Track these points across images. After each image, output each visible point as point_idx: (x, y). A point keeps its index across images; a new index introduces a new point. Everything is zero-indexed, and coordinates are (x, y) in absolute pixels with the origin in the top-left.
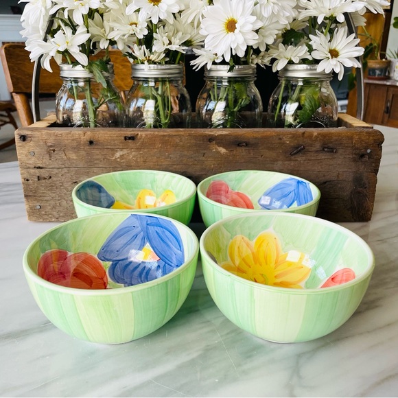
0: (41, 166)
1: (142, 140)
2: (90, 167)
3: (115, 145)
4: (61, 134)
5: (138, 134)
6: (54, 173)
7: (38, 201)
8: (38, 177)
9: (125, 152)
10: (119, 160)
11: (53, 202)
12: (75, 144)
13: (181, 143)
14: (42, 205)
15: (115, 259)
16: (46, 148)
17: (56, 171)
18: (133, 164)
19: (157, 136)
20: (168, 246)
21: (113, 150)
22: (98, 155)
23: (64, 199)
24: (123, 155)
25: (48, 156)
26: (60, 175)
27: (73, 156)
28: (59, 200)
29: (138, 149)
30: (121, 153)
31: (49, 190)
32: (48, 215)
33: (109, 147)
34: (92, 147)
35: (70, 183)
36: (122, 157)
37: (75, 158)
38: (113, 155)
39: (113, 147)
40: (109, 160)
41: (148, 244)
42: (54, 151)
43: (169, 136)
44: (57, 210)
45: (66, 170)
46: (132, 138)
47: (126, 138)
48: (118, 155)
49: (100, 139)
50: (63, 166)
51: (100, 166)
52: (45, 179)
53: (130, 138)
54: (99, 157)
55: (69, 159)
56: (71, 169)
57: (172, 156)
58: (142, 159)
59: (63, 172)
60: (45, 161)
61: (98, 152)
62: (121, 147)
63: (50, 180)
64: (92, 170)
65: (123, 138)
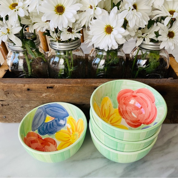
0: (2, 100)
1: (57, 89)
2: (29, 100)
3: (42, 91)
4: (11, 86)
5: (54, 86)
6: (10, 103)
7: (4, 115)
8: (2, 105)
9: (48, 94)
10: (45, 97)
11: (12, 115)
12: (19, 90)
13: (79, 90)
14: (6, 116)
15: (38, 128)
16: (4, 92)
17: (11, 102)
18: (53, 99)
19: (65, 86)
20: (57, 112)
21: (41, 93)
22: (33, 95)
23: (18, 114)
24: (47, 95)
25: (5, 96)
26: (14, 104)
27: (19, 95)
28: (15, 114)
29: (55, 92)
30: (46, 94)
31: (9, 110)
32: (10, 120)
33: (39, 92)
34: (29, 91)
35: (19, 107)
36: (46, 96)
37: (20, 96)
38: (41, 95)
39: (41, 92)
40: (39, 97)
41: (47, 115)
42: (8, 93)
43: (72, 86)
44: (15, 118)
45: (16, 102)
46: (51, 87)
47: (48, 87)
48: (44, 95)
49: (33, 88)
50: (15, 100)
51: (35, 100)
52: (6, 105)
53: (50, 87)
54: (34, 96)
55: (17, 97)
56: (19, 101)
57: (74, 95)
58: (57, 97)
59: (15, 103)
60: (5, 98)
61: (33, 94)
62: (45, 92)
63: (8, 106)
64: (31, 102)
65: (46, 87)
